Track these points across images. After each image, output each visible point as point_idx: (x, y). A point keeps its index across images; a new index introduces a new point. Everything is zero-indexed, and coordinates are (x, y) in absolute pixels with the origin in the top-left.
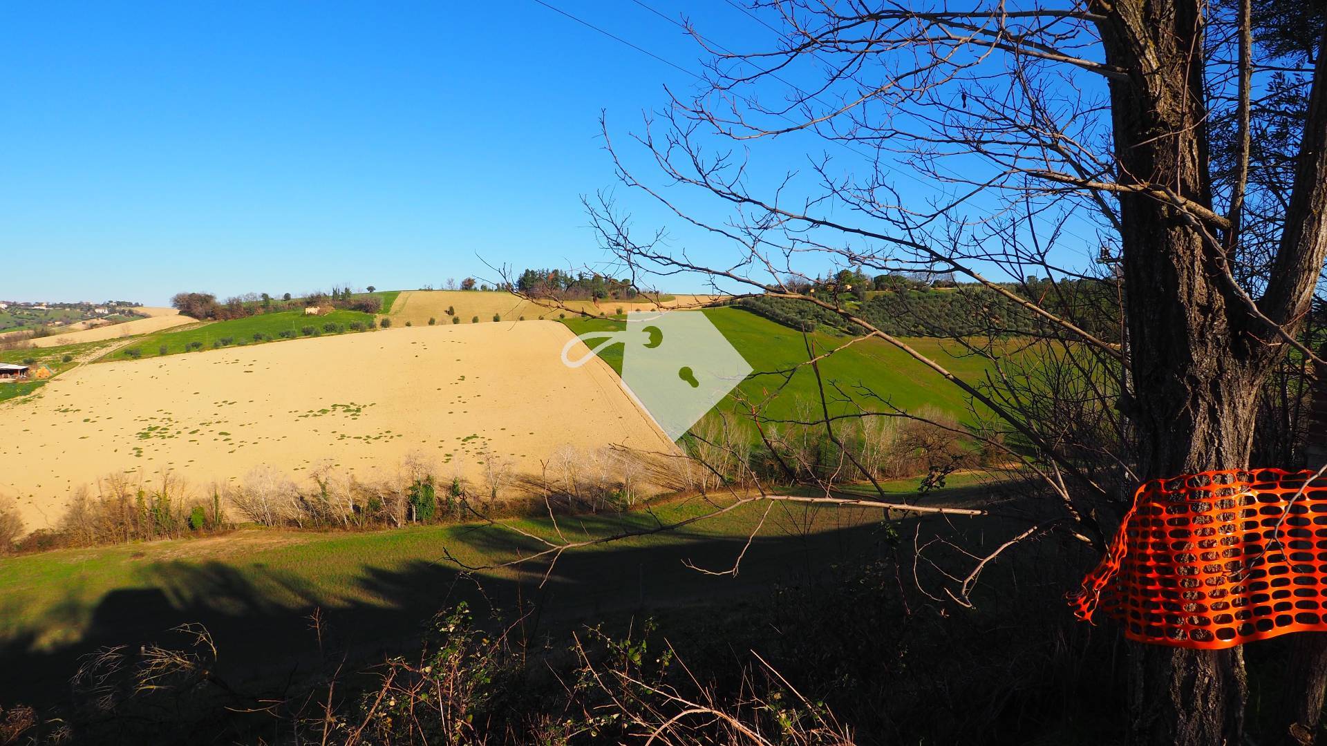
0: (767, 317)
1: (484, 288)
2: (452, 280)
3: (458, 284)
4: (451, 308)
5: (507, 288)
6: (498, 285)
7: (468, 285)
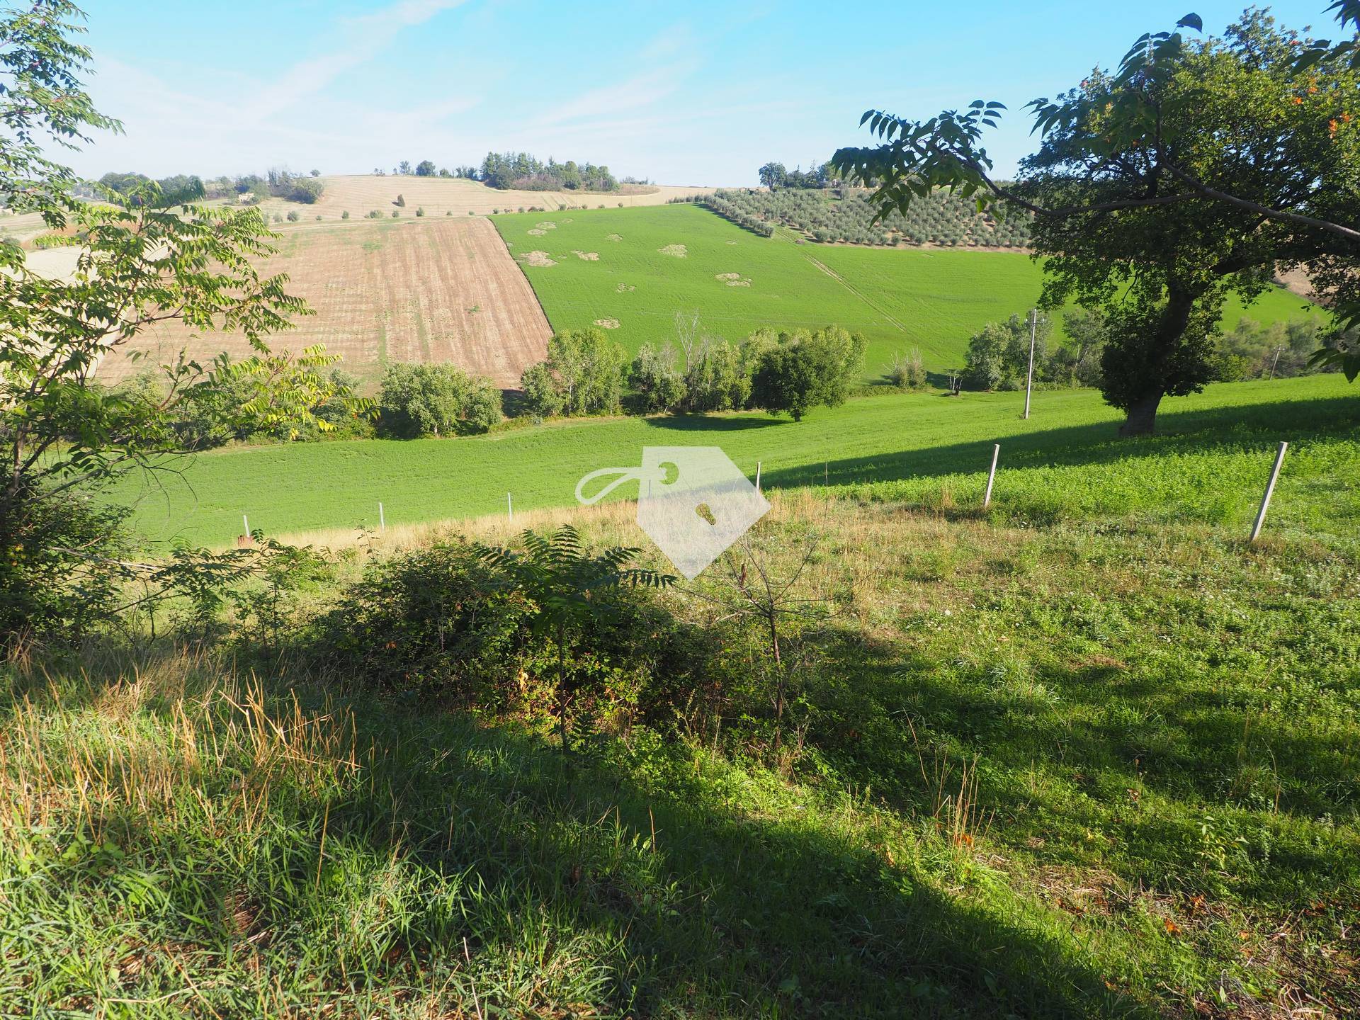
0: (728, 218)
1: (443, 173)
2: (407, 163)
3: (413, 167)
4: (400, 198)
5: (471, 175)
6: (459, 170)
7: (424, 170)
